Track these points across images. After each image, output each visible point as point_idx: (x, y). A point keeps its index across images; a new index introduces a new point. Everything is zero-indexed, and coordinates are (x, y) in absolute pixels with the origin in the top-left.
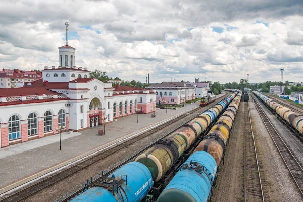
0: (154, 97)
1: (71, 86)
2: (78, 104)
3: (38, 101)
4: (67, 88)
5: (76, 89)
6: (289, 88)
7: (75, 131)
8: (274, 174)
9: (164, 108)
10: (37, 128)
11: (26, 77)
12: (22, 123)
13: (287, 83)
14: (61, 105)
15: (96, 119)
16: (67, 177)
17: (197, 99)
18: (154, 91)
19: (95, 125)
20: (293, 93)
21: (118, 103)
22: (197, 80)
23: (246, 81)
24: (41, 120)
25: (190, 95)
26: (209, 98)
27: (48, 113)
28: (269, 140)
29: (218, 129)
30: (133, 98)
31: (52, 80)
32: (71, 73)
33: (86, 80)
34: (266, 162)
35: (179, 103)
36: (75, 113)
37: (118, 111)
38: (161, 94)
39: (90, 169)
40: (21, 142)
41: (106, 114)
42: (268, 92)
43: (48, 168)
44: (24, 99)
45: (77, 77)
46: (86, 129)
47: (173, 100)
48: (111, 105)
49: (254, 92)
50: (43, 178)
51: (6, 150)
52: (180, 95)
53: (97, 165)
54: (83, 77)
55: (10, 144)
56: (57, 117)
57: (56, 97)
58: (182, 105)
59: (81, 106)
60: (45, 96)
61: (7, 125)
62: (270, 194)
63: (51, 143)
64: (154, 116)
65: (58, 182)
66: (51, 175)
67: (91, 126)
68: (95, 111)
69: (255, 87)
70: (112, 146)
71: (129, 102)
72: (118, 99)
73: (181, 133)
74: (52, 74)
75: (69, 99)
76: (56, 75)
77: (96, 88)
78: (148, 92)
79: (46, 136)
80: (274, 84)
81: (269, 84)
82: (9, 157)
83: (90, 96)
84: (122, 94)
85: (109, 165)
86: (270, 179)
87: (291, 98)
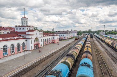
0: (58, 37)
1: (27, 33)
2: (30, 40)
3: (14, 39)
4: (26, 34)
5: (29, 34)
6: (107, 32)
7: (29, 51)
8: (111, 66)
9: (61, 41)
10: (14, 50)
11: (6, 30)
12: (8, 48)
13: (106, 31)
14: (23, 41)
15: (37, 46)
16: (30, 70)
17: (73, 37)
18: (58, 35)
19: (36, 48)
20: (109, 34)
21: (45, 40)
22: (72, 30)
23: (90, 30)
24: (15, 47)
25: (71, 36)
26: (78, 37)
27: (18, 44)
28: (105, 53)
29: (87, 49)
30: (50, 37)
31: (19, 31)
32: (26, 28)
33: (32, 31)
34: (107, 61)
35: (67, 39)
36: (29, 44)
37: (45, 43)
38: (60, 36)
39: (39, 66)
40: (8, 56)
41: (41, 44)
42: (99, 34)
43: (22, 66)
44: (9, 38)
45: (29, 29)
46: (33, 50)
47: (64, 38)
48: (42, 40)
49: (94, 34)
50: (21, 71)
51: (2, 59)
52: (67, 36)
53: (41, 64)
54: (31, 29)
55: (4, 57)
56: (22, 45)
57: (21, 37)
58: (68, 40)
59: (31, 41)
60: (17, 37)
61: (3, 49)
62: (113, 74)
63: (20, 56)
64: (59, 44)
65: (27, 72)
66: (23, 69)
67: (35, 49)
68: (36, 43)
69: (94, 32)
70: (45, 57)
71: (49, 39)
72: (45, 38)
73: (74, 51)
74: (19, 28)
75: (26, 38)
76: (20, 29)
77: (37, 34)
78: (56, 35)
79: (18, 53)
80: (101, 31)
81: (99, 31)
82: (4, 62)
83: (34, 37)
84: (46, 36)
85: (46, 64)
86: (111, 68)
87: (108, 36)
